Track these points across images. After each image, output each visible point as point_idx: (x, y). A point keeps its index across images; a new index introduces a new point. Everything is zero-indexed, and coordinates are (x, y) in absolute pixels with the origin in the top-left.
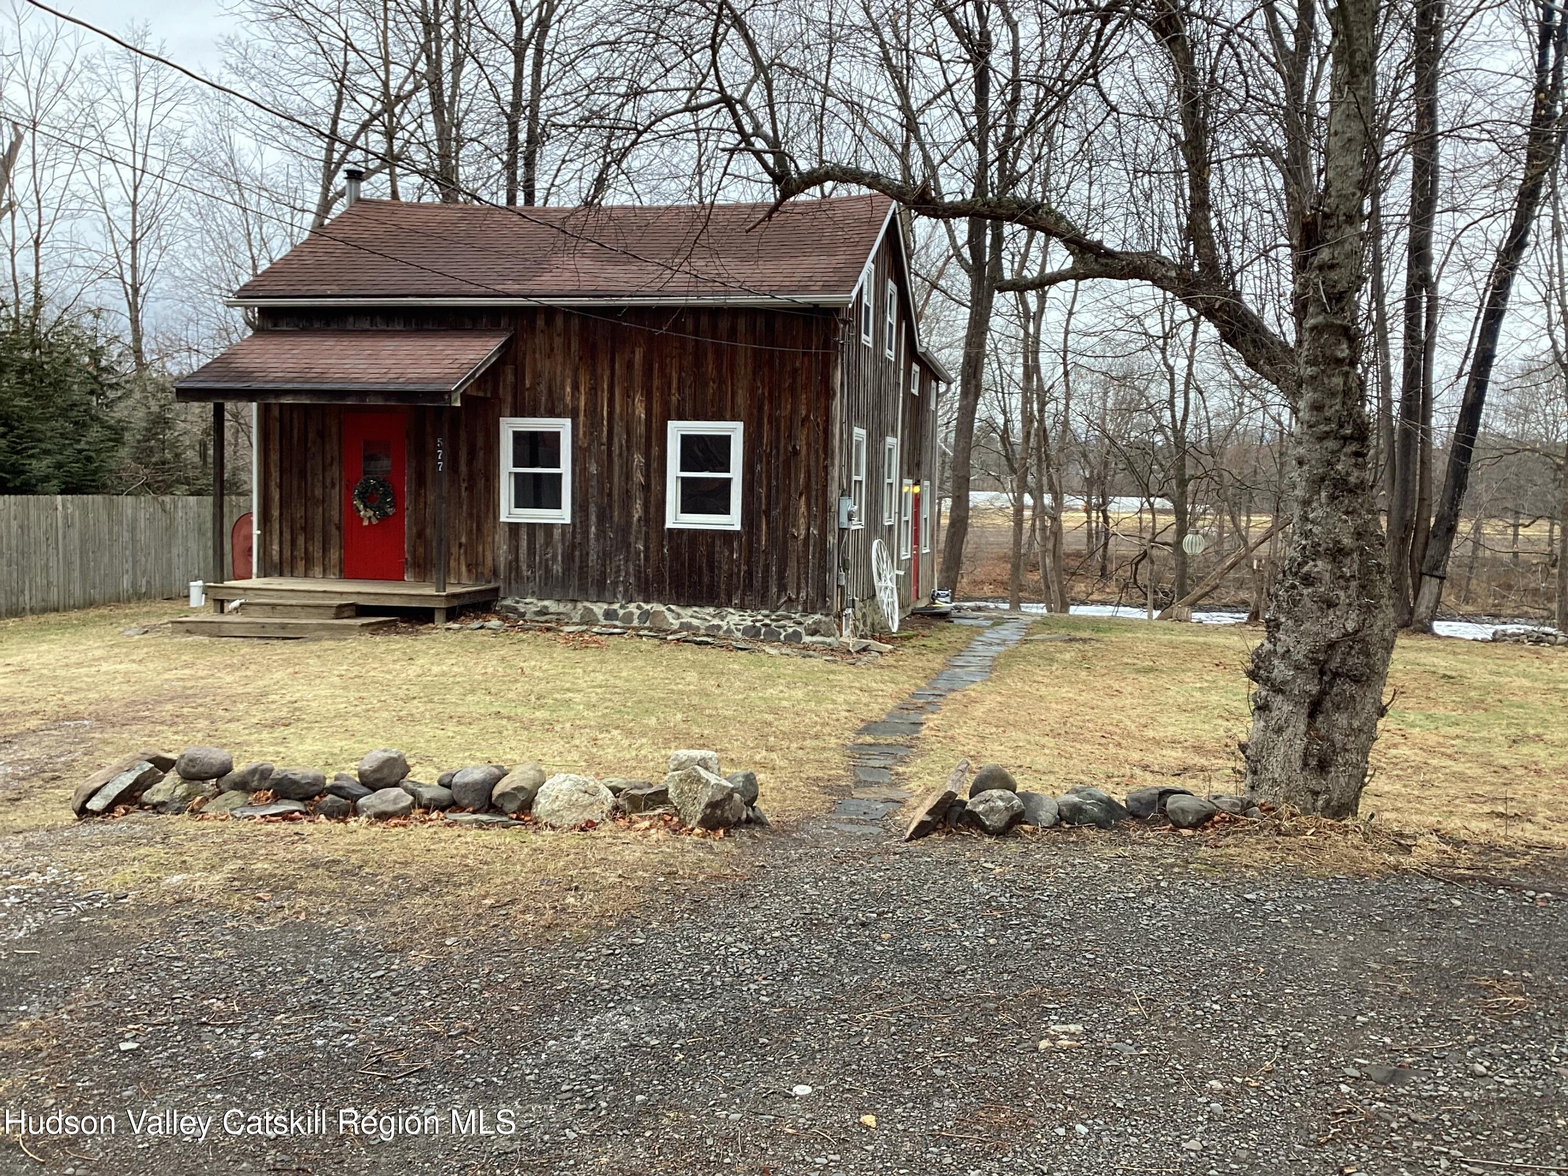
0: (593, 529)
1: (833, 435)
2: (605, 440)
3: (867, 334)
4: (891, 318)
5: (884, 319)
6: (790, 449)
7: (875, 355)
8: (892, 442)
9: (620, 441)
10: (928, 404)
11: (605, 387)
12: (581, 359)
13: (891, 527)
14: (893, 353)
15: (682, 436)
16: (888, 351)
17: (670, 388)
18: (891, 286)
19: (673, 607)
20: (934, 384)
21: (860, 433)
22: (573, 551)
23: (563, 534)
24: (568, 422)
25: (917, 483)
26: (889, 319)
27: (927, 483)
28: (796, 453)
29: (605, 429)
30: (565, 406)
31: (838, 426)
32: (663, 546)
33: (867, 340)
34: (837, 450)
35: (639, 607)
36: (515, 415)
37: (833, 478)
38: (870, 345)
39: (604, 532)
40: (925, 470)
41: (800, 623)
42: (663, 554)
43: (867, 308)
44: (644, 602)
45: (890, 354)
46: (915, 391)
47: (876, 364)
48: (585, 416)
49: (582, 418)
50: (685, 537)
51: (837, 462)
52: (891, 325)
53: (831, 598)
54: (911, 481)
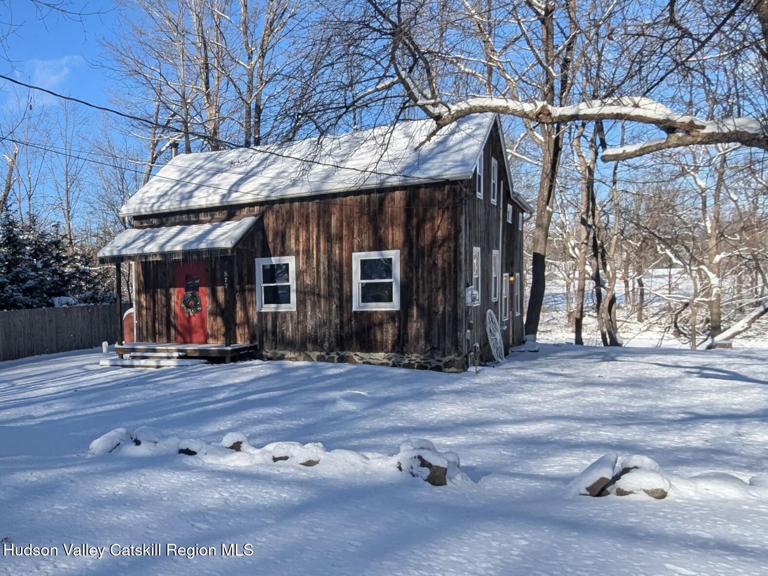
0: (309, 313)
1: (461, 254)
2: (315, 266)
3: (480, 191)
4: (494, 181)
5: (490, 181)
6: (431, 263)
7: (485, 204)
8: (496, 253)
9: (324, 266)
10: (518, 227)
11: (315, 238)
12: (300, 224)
13: (496, 303)
14: (495, 201)
15: (361, 260)
16: (492, 200)
17: (353, 235)
18: (494, 162)
19: (358, 353)
20: (520, 214)
21: (477, 250)
22: (298, 326)
23: (292, 317)
24: (293, 258)
25: (512, 275)
26: (492, 181)
27: (518, 274)
28: (435, 265)
29: (315, 260)
30: (291, 250)
31: (463, 247)
32: (351, 321)
33: (480, 195)
34: (463, 262)
35: (337, 354)
36: (263, 257)
37: (461, 278)
38: (482, 198)
39: (316, 315)
40: (516, 267)
41: (440, 361)
42: (351, 325)
43: (480, 177)
44: (340, 350)
45: (494, 201)
46: (510, 221)
47: (485, 208)
48: (303, 254)
49: (301, 255)
50: (364, 315)
51: (463, 268)
52: (494, 184)
53: (462, 347)
54: (508, 274)
